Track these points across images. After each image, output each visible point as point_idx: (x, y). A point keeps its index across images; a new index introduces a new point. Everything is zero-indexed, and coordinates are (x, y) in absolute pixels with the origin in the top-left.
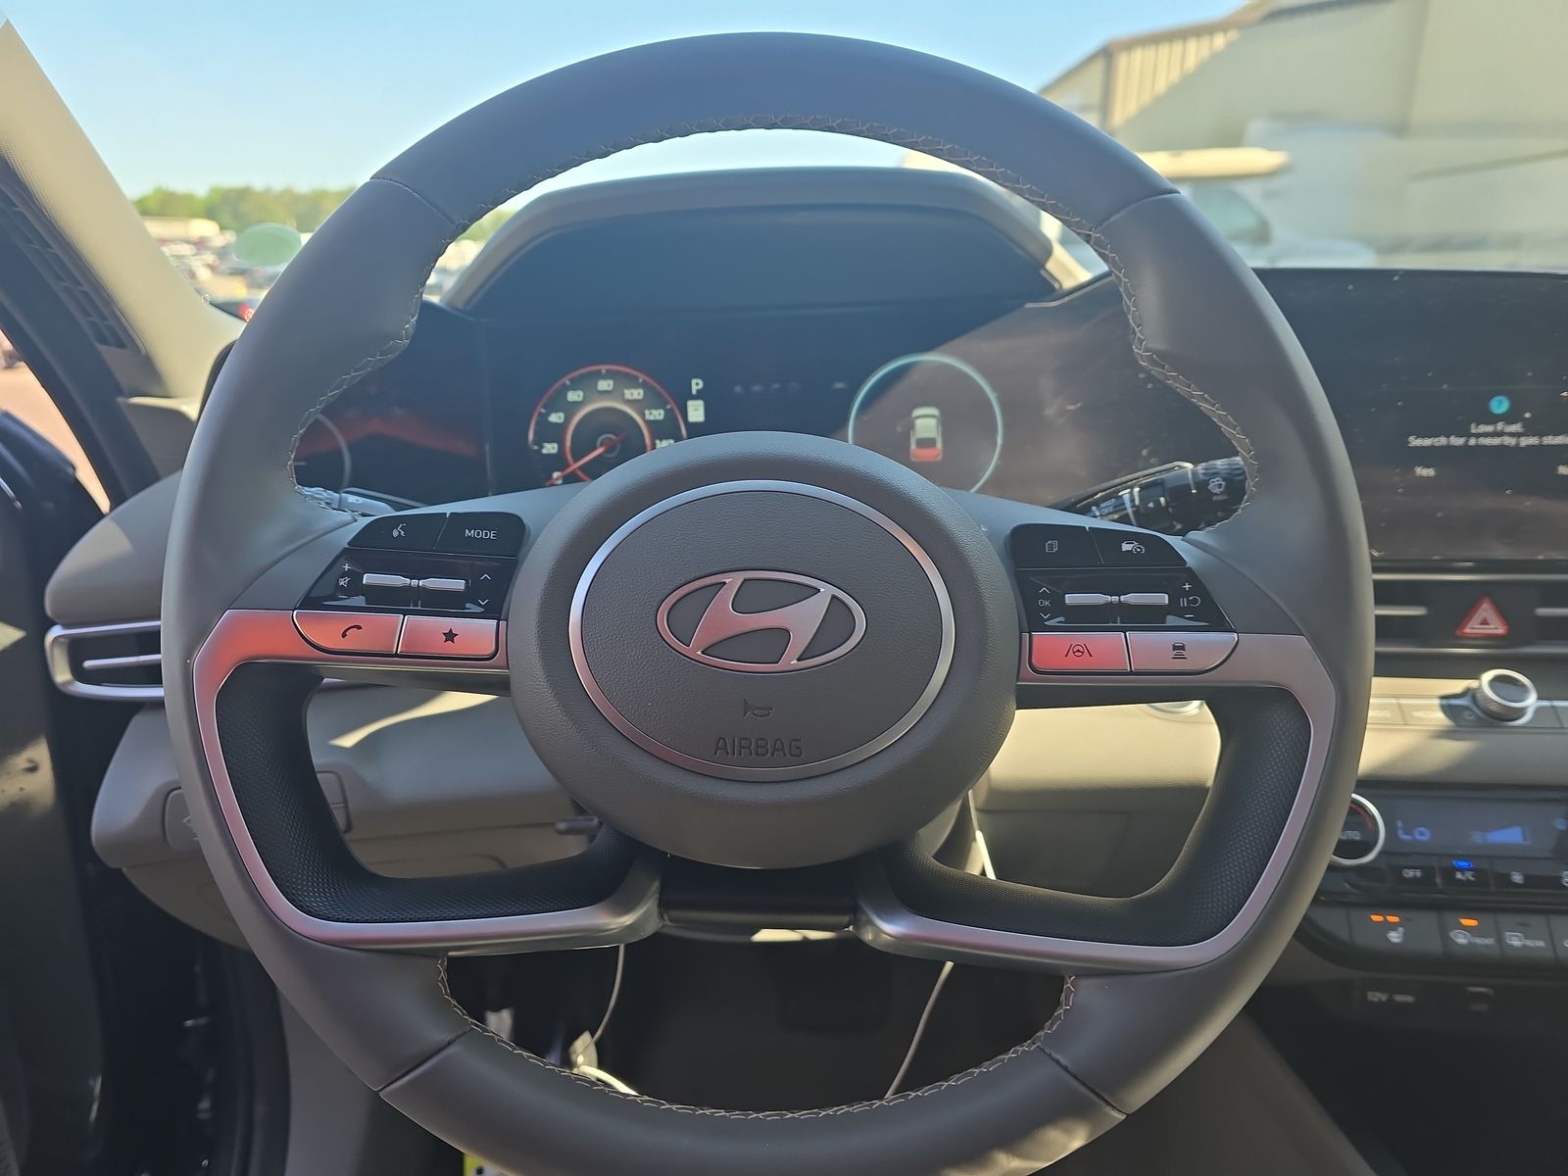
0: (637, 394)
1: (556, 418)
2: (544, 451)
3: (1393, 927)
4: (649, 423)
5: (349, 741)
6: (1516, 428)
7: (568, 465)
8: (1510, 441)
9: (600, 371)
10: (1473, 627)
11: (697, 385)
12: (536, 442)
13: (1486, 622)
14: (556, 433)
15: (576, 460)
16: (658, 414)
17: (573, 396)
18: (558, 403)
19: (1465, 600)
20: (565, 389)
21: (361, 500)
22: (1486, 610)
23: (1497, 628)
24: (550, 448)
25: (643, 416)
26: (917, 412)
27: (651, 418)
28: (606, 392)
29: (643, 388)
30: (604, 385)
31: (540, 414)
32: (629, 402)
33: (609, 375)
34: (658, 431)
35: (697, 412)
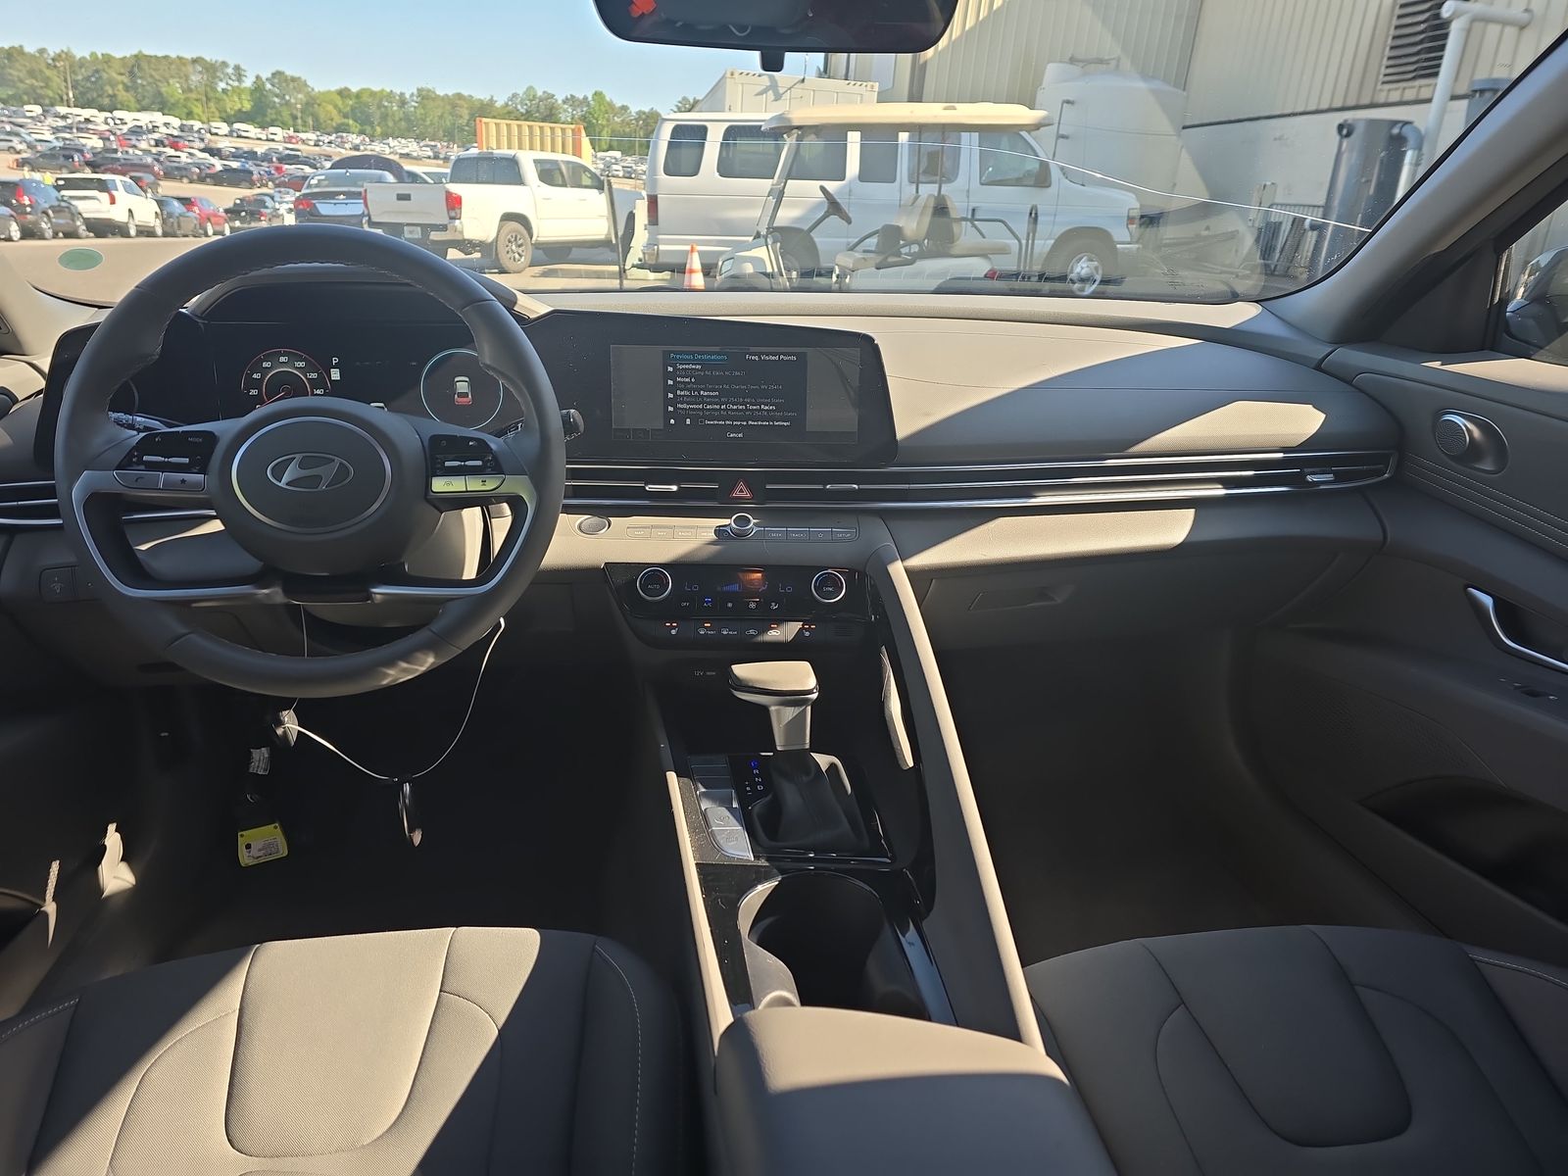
0: (302, 364)
1: (256, 376)
2: (251, 394)
3: (674, 628)
4: (309, 380)
5: (144, 547)
7: (263, 402)
9: (281, 351)
10: (736, 494)
11: (335, 361)
12: (247, 388)
13: (742, 492)
14: (257, 384)
15: (270, 399)
16: (314, 376)
17: (265, 365)
18: (258, 368)
19: (731, 481)
20: (260, 361)
21: (143, 419)
22: (741, 485)
23: (747, 494)
24: (254, 392)
25: (306, 376)
26: (456, 379)
27: (311, 377)
28: (284, 362)
29: (305, 361)
30: (283, 359)
31: (247, 374)
32: (297, 369)
33: (286, 354)
34: (315, 384)
35: (335, 375)
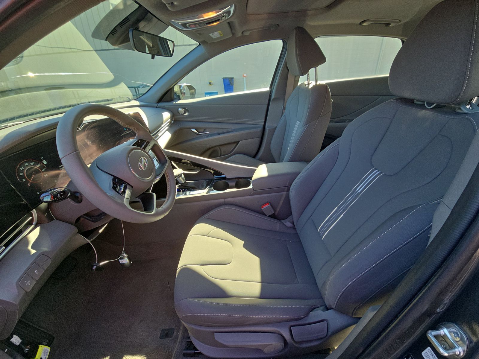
1: (21, 174)
2: (23, 181)
4: (38, 167)
6: (127, 131)
7: (29, 182)
8: (127, 132)
9: (23, 162)
11: (42, 158)
12: (20, 180)
14: (23, 177)
15: (30, 180)
17: (22, 169)
18: (20, 171)
20: (19, 168)
25: (36, 167)
27: (38, 166)
28: (27, 165)
29: (34, 162)
30: (26, 164)
31: (18, 175)
32: (32, 165)
33: (26, 162)
34: (41, 168)
35: (45, 162)
